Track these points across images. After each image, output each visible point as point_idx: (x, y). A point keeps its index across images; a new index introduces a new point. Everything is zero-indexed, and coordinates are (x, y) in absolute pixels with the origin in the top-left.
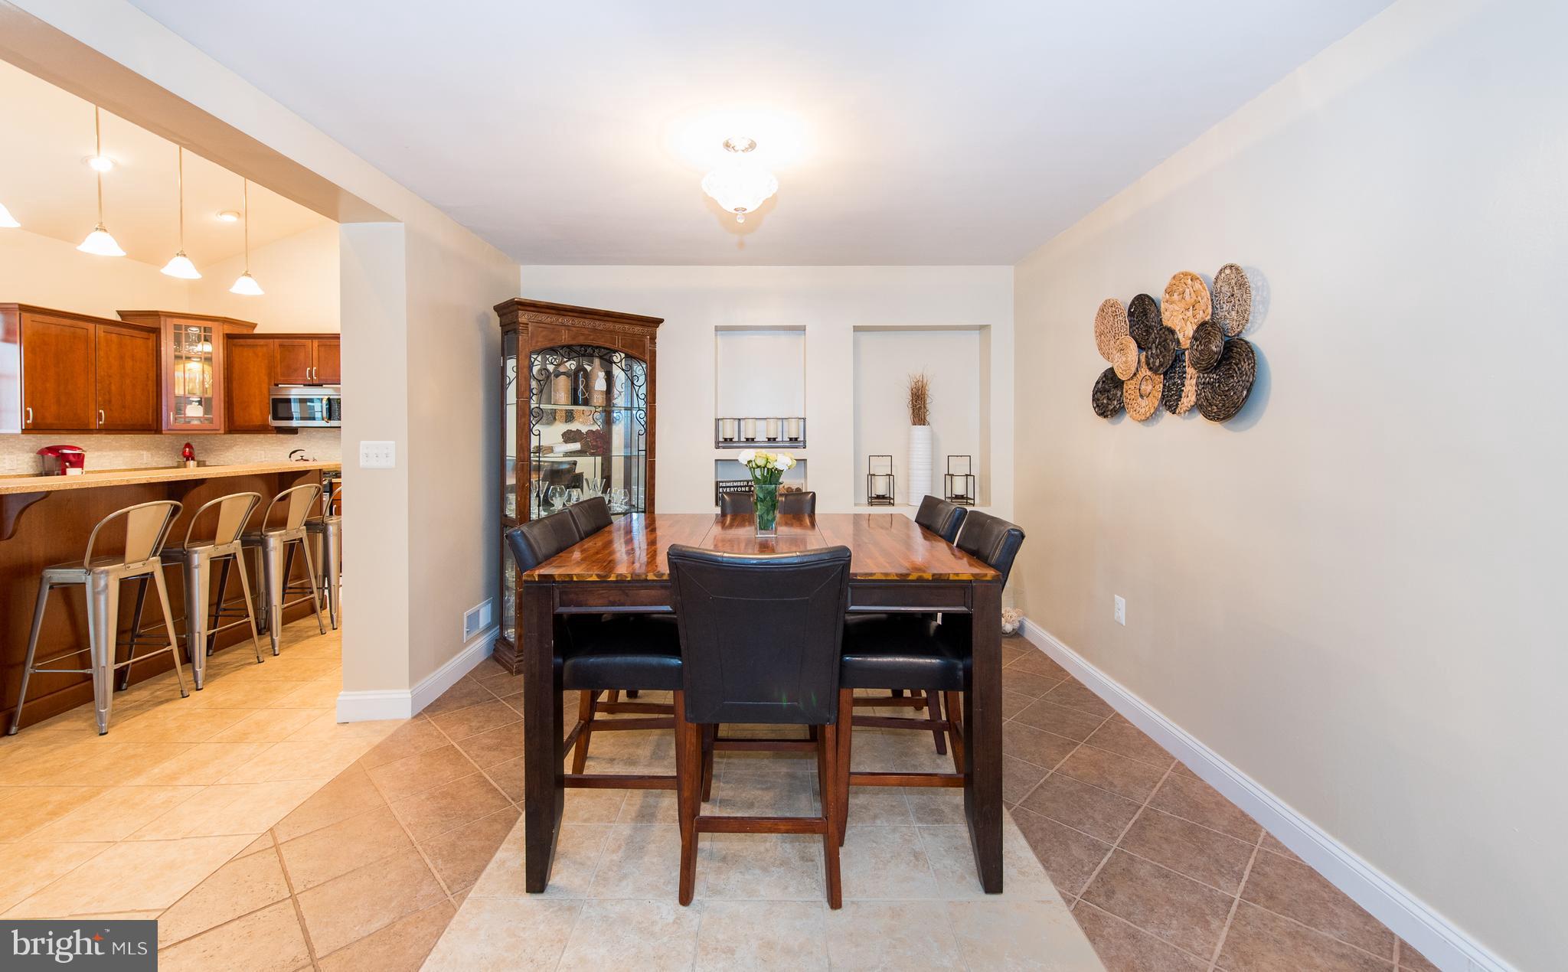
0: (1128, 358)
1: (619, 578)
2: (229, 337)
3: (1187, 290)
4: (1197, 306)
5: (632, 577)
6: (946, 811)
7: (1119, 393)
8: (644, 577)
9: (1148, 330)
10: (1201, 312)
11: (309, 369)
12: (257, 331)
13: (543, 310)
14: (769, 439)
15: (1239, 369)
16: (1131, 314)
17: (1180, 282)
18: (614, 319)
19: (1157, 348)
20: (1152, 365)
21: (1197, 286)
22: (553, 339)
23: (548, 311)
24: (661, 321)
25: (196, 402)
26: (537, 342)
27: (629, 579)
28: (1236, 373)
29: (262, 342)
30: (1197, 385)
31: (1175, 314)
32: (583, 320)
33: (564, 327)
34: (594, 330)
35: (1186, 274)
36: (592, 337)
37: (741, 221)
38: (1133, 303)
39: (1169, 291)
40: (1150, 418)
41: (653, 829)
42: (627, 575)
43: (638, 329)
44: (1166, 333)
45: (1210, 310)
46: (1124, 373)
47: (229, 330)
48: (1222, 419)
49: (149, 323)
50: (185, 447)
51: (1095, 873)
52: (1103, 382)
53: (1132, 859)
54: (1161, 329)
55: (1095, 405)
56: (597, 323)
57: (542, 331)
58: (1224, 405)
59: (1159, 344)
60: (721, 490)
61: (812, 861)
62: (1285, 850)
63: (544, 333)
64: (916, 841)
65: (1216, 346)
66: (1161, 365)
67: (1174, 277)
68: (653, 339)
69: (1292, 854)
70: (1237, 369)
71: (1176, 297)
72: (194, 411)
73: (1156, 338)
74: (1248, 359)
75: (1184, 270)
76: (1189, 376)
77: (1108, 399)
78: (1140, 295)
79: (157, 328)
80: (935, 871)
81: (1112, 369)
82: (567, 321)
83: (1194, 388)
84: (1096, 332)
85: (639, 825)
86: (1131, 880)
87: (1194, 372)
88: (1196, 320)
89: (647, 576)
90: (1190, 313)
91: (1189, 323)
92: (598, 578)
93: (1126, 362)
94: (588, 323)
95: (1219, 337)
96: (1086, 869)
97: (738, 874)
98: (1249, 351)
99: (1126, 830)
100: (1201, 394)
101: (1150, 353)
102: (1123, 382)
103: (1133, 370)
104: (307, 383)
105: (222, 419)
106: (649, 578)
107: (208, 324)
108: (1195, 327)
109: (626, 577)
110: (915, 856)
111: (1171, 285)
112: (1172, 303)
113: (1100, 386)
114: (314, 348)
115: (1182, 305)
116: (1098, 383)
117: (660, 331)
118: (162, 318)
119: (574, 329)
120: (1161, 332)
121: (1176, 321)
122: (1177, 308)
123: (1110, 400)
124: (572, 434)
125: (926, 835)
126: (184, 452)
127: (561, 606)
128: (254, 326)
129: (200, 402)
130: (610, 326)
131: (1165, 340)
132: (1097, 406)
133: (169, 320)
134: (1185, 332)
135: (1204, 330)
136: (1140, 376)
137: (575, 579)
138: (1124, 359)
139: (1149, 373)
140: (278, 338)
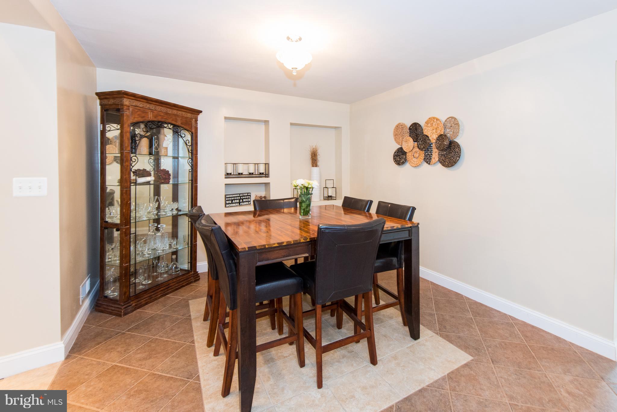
0: (409, 144)
1: (288, 243)
3: (434, 123)
4: (438, 129)
5: (294, 242)
6: (382, 318)
7: (404, 157)
8: (299, 241)
9: (417, 135)
10: (439, 131)
13: (139, 99)
14: (250, 174)
15: (454, 151)
16: (410, 129)
17: (431, 120)
18: (177, 108)
19: (421, 142)
20: (420, 148)
21: (438, 122)
22: (143, 117)
23: (142, 100)
24: (201, 112)
26: (134, 118)
27: (292, 243)
28: (453, 152)
30: (439, 155)
31: (429, 130)
32: (161, 107)
33: (150, 110)
34: (167, 113)
35: (434, 118)
36: (165, 117)
37: (295, 74)
38: (412, 125)
39: (427, 123)
40: (417, 166)
41: (278, 364)
42: (292, 241)
43: (189, 115)
44: (426, 137)
45: (443, 131)
46: (407, 150)
48: (450, 167)
51: (437, 322)
52: (397, 152)
53: (442, 315)
54: (423, 135)
55: (395, 161)
56: (169, 110)
57: (137, 112)
58: (450, 162)
59: (423, 140)
60: (227, 199)
61: (353, 351)
62: (472, 300)
63: (138, 113)
64: (381, 331)
65: (446, 143)
66: (424, 148)
67: (429, 119)
68: (196, 120)
69: (474, 300)
70: (453, 151)
71: (429, 125)
73: (421, 138)
74: (458, 148)
75: (433, 116)
76: (434, 152)
77: (400, 158)
78: (415, 123)
80: (394, 339)
81: (401, 148)
82: (152, 107)
83: (437, 156)
84: (394, 134)
85: (269, 365)
86: (447, 321)
87: (437, 150)
88: (437, 134)
89: (300, 240)
90: (434, 131)
91: (434, 134)
92: (278, 244)
93: (408, 146)
94: (164, 109)
95: (447, 140)
96: (434, 322)
97: (330, 367)
98: (458, 146)
99: (434, 306)
100: (440, 158)
101: (419, 143)
102: (406, 153)
103: (411, 149)
106: (301, 241)
108: (437, 136)
109: (291, 242)
110: (385, 337)
111: (428, 121)
112: (428, 127)
113: (396, 154)
115: (432, 128)
116: (395, 152)
117: (200, 117)
119: (155, 112)
120: (423, 136)
121: (429, 133)
122: (429, 129)
123: (401, 159)
124: (141, 172)
125: (382, 328)
127: (259, 262)
130: (175, 112)
131: (425, 139)
132: (396, 161)
134: (433, 137)
135: (441, 137)
136: (414, 151)
137: (267, 247)
138: (407, 145)
139: (418, 150)
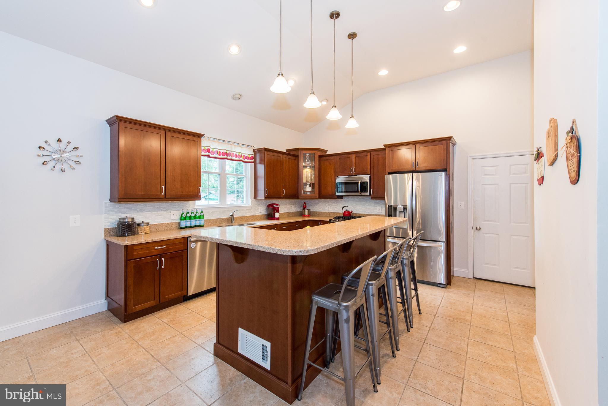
2: (320, 157)
11: (351, 168)
12: (327, 153)
25: (309, 185)
29: (332, 157)
47: (320, 153)
49: (295, 153)
50: (304, 204)
72: (309, 189)
79: (298, 155)
104: (351, 175)
105: (318, 192)
107: (314, 152)
114: (354, 158)
118: (300, 151)
126: (304, 206)
128: (326, 151)
129: (310, 185)
133: (302, 151)
140: (338, 155)
